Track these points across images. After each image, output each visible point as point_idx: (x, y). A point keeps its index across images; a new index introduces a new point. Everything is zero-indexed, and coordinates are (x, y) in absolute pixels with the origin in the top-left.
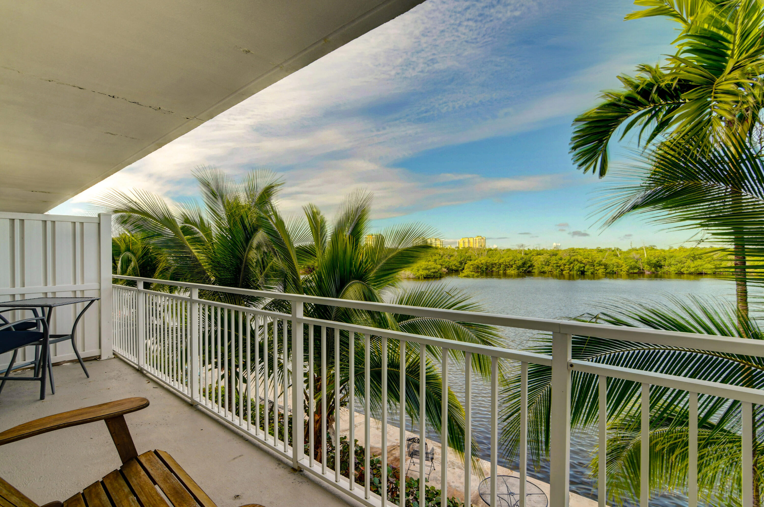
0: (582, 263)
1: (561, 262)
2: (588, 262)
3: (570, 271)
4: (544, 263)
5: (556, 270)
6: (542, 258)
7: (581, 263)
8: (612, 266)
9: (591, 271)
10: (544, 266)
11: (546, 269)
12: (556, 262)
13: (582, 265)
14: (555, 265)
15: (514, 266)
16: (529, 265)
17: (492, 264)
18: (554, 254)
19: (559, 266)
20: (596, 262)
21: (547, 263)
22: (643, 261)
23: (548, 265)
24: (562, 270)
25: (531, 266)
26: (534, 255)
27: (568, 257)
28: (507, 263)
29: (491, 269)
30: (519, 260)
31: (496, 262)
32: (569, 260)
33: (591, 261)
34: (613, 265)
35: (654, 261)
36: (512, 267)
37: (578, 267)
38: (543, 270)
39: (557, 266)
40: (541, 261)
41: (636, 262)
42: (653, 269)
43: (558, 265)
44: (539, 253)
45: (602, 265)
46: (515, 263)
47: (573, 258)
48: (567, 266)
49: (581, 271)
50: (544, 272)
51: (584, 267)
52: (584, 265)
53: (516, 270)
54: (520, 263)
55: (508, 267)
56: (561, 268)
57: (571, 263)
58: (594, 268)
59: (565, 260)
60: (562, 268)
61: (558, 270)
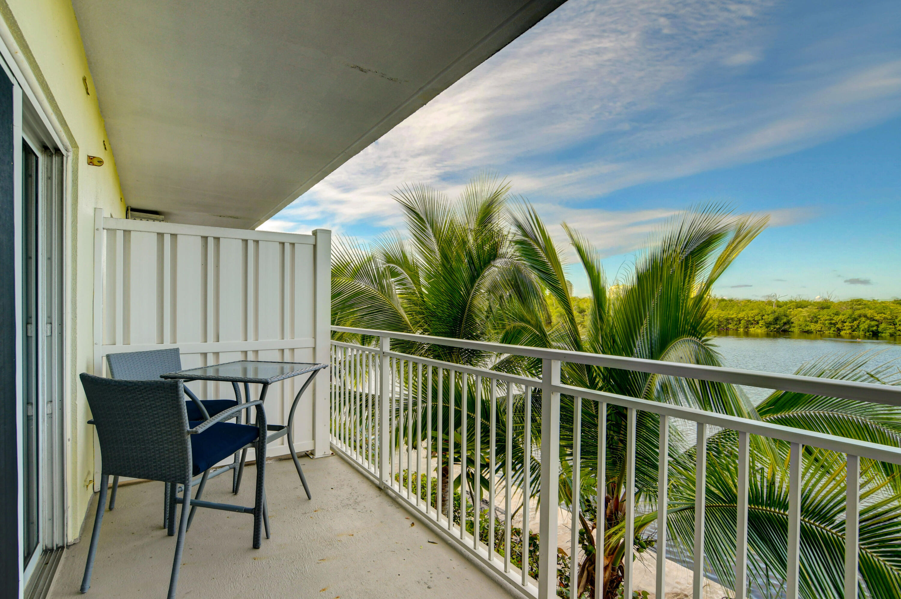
0: (874, 320)
1: (836, 319)
2: (884, 318)
3: (854, 331)
4: (808, 319)
5: (830, 329)
6: (804, 312)
7: (872, 319)
9: (891, 331)
10: (808, 323)
11: (813, 327)
12: (828, 317)
13: (874, 323)
14: (827, 322)
15: (761, 323)
16: (785, 320)
17: (727, 319)
18: (824, 306)
19: (835, 324)
21: (815, 319)
23: (816, 322)
24: (839, 330)
25: (788, 322)
26: (792, 307)
27: (850, 311)
28: (750, 319)
29: (726, 326)
30: (768, 315)
31: (733, 316)
32: (851, 315)
33: (889, 317)
36: (758, 323)
37: (866, 326)
38: (807, 328)
39: (831, 324)
40: (804, 316)
43: (833, 322)
44: (801, 305)
46: (762, 319)
47: (857, 313)
48: (847, 324)
49: (872, 331)
50: (809, 332)
51: (878, 326)
52: (876, 323)
53: (764, 328)
54: (771, 318)
55: (752, 324)
56: (837, 326)
57: (855, 319)
58: (895, 328)
59: (843, 315)
60: (839, 326)
61: (833, 329)
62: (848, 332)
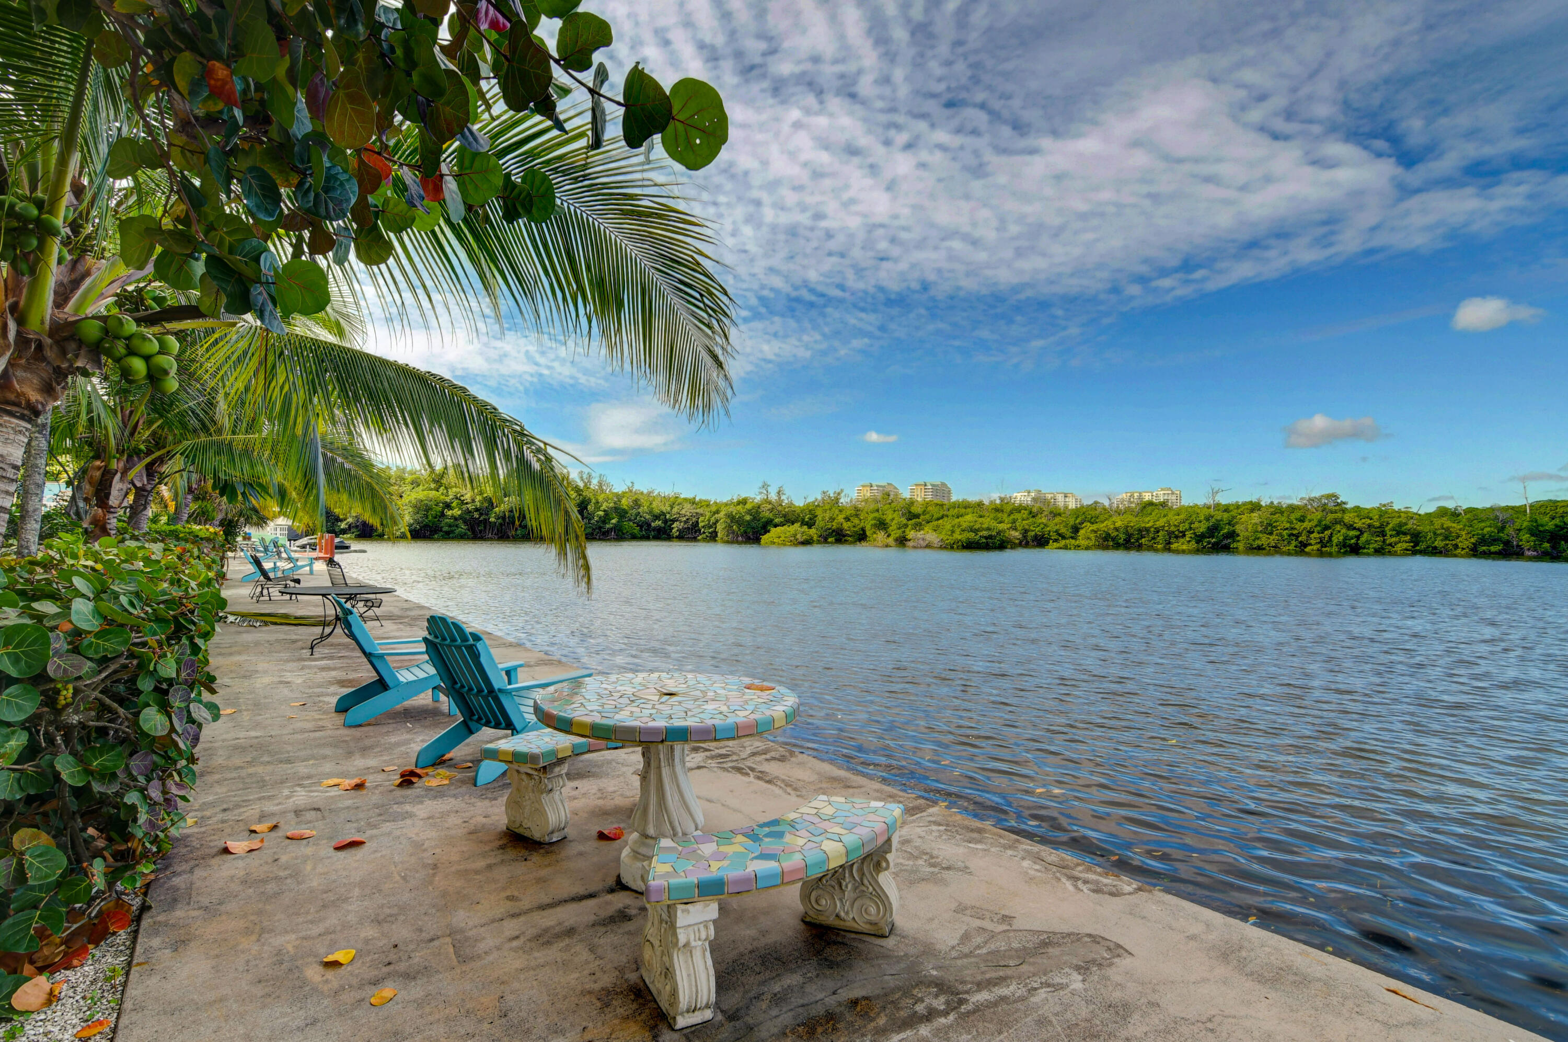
0: (1355, 529)
1: (1299, 526)
2: (1369, 526)
3: (1324, 546)
4: (1259, 529)
5: (1289, 543)
6: (1255, 517)
7: (1350, 527)
8: (1430, 535)
9: (1375, 545)
10: (1260, 535)
11: (1264, 540)
12: (1288, 525)
13: (1352, 533)
14: (1286, 532)
15: (1189, 534)
16: (1226, 531)
17: (1140, 530)
19: (1297, 536)
20: (1390, 526)
21: (1269, 528)
22: (1517, 526)
23: (1271, 533)
24: (1303, 544)
25: (1231, 534)
27: (1319, 515)
28: (1173, 529)
29: (1137, 540)
30: (1200, 522)
31: (1147, 525)
32: (1320, 521)
33: (1377, 524)
34: (1435, 533)
35: (1551, 526)
36: (1184, 536)
37: (1342, 538)
38: (1257, 542)
39: (1292, 535)
40: (1254, 524)
41: (1502, 529)
42: (1546, 545)
43: (1295, 532)
44: (1248, 509)
45: (1405, 534)
46: (1191, 528)
47: (1330, 517)
48: (1315, 535)
49: (1350, 546)
50: (1260, 548)
51: (1358, 537)
52: (1357, 533)
53: (1194, 541)
54: (1202, 528)
55: (1177, 537)
56: (1300, 538)
57: (1327, 528)
58: (1384, 541)
59: (1310, 521)
60: (1303, 538)
61: (1294, 543)
62: (1315, 547)
